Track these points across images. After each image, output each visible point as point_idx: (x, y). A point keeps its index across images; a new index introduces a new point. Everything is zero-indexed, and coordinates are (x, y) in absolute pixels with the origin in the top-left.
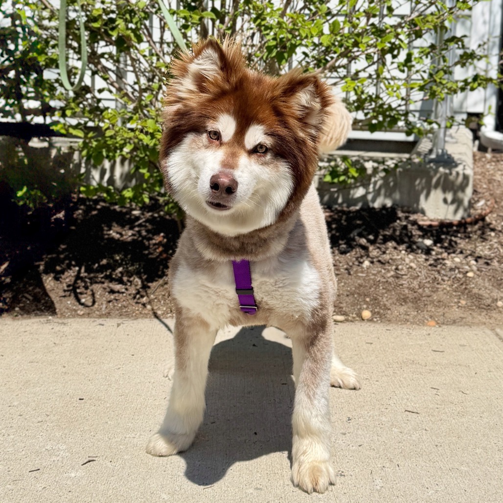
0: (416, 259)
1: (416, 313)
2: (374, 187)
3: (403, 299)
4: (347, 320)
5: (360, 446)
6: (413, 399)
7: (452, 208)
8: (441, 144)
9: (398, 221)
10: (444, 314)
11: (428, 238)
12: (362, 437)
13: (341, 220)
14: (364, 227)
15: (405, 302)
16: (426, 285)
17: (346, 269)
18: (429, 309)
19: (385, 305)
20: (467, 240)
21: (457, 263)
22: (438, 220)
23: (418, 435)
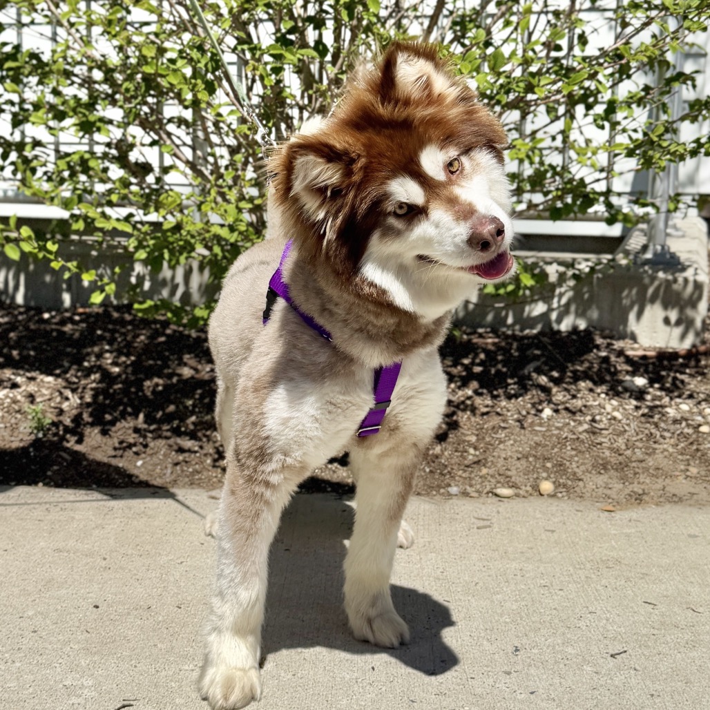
0: (621, 405)
1: (622, 485)
2: (559, 301)
3: (602, 465)
4: (517, 495)
5: (532, 693)
6: (617, 619)
7: (678, 331)
8: (660, 238)
9: (595, 351)
10: (664, 487)
11: (642, 376)
12: (536, 678)
13: (511, 349)
14: (543, 359)
15: (605, 468)
16: (638, 444)
17: (519, 421)
18: (642, 480)
19: (575, 474)
20: (699, 378)
21: (684, 412)
22: (655, 349)
23: (623, 677)
